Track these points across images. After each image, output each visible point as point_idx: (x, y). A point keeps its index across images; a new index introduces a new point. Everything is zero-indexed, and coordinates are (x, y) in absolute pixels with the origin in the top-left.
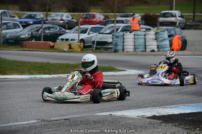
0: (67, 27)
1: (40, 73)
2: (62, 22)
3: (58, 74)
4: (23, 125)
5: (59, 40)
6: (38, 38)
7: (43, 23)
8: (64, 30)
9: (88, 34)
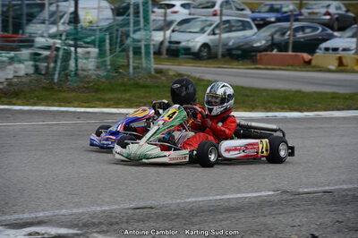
0: (336, 27)
1: (283, 109)
2: (328, 17)
3: (316, 111)
4: (250, 198)
5: (320, 49)
6: (282, 47)
7: (292, 19)
8: (330, 31)
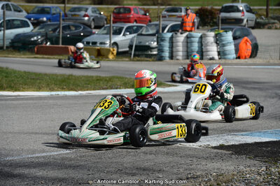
0: (93, 26)
2: (87, 18)
9: (124, 35)
